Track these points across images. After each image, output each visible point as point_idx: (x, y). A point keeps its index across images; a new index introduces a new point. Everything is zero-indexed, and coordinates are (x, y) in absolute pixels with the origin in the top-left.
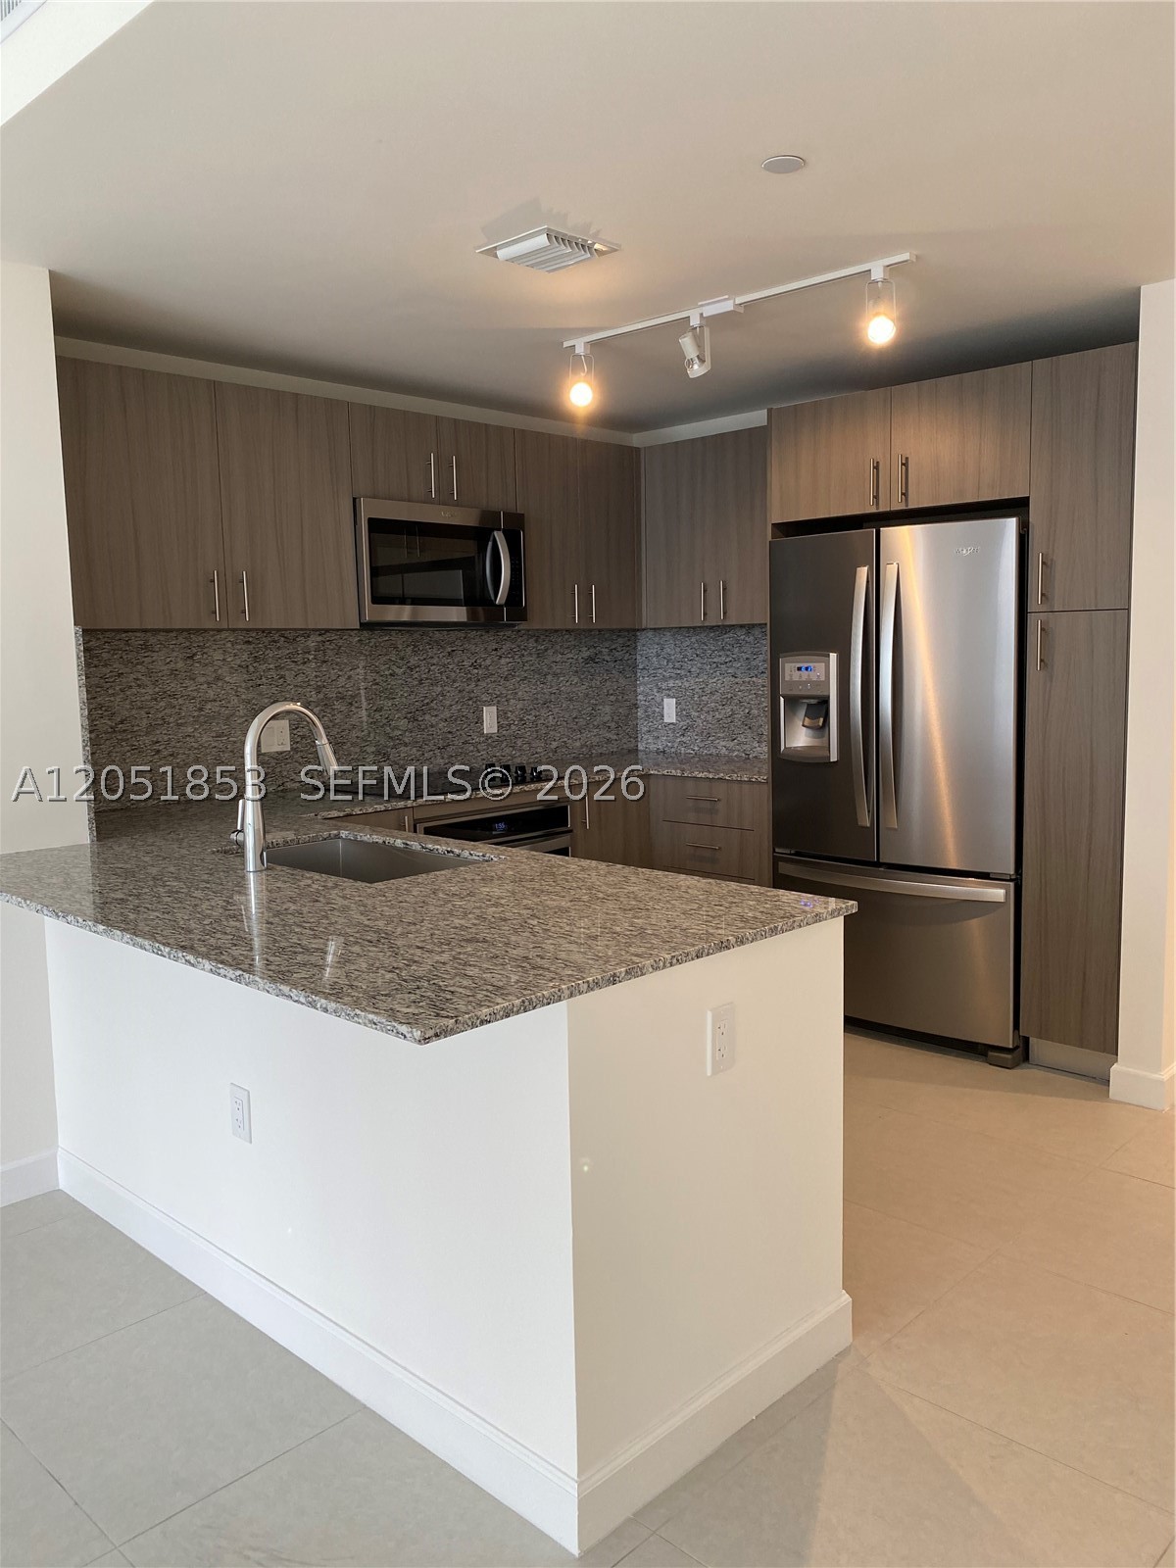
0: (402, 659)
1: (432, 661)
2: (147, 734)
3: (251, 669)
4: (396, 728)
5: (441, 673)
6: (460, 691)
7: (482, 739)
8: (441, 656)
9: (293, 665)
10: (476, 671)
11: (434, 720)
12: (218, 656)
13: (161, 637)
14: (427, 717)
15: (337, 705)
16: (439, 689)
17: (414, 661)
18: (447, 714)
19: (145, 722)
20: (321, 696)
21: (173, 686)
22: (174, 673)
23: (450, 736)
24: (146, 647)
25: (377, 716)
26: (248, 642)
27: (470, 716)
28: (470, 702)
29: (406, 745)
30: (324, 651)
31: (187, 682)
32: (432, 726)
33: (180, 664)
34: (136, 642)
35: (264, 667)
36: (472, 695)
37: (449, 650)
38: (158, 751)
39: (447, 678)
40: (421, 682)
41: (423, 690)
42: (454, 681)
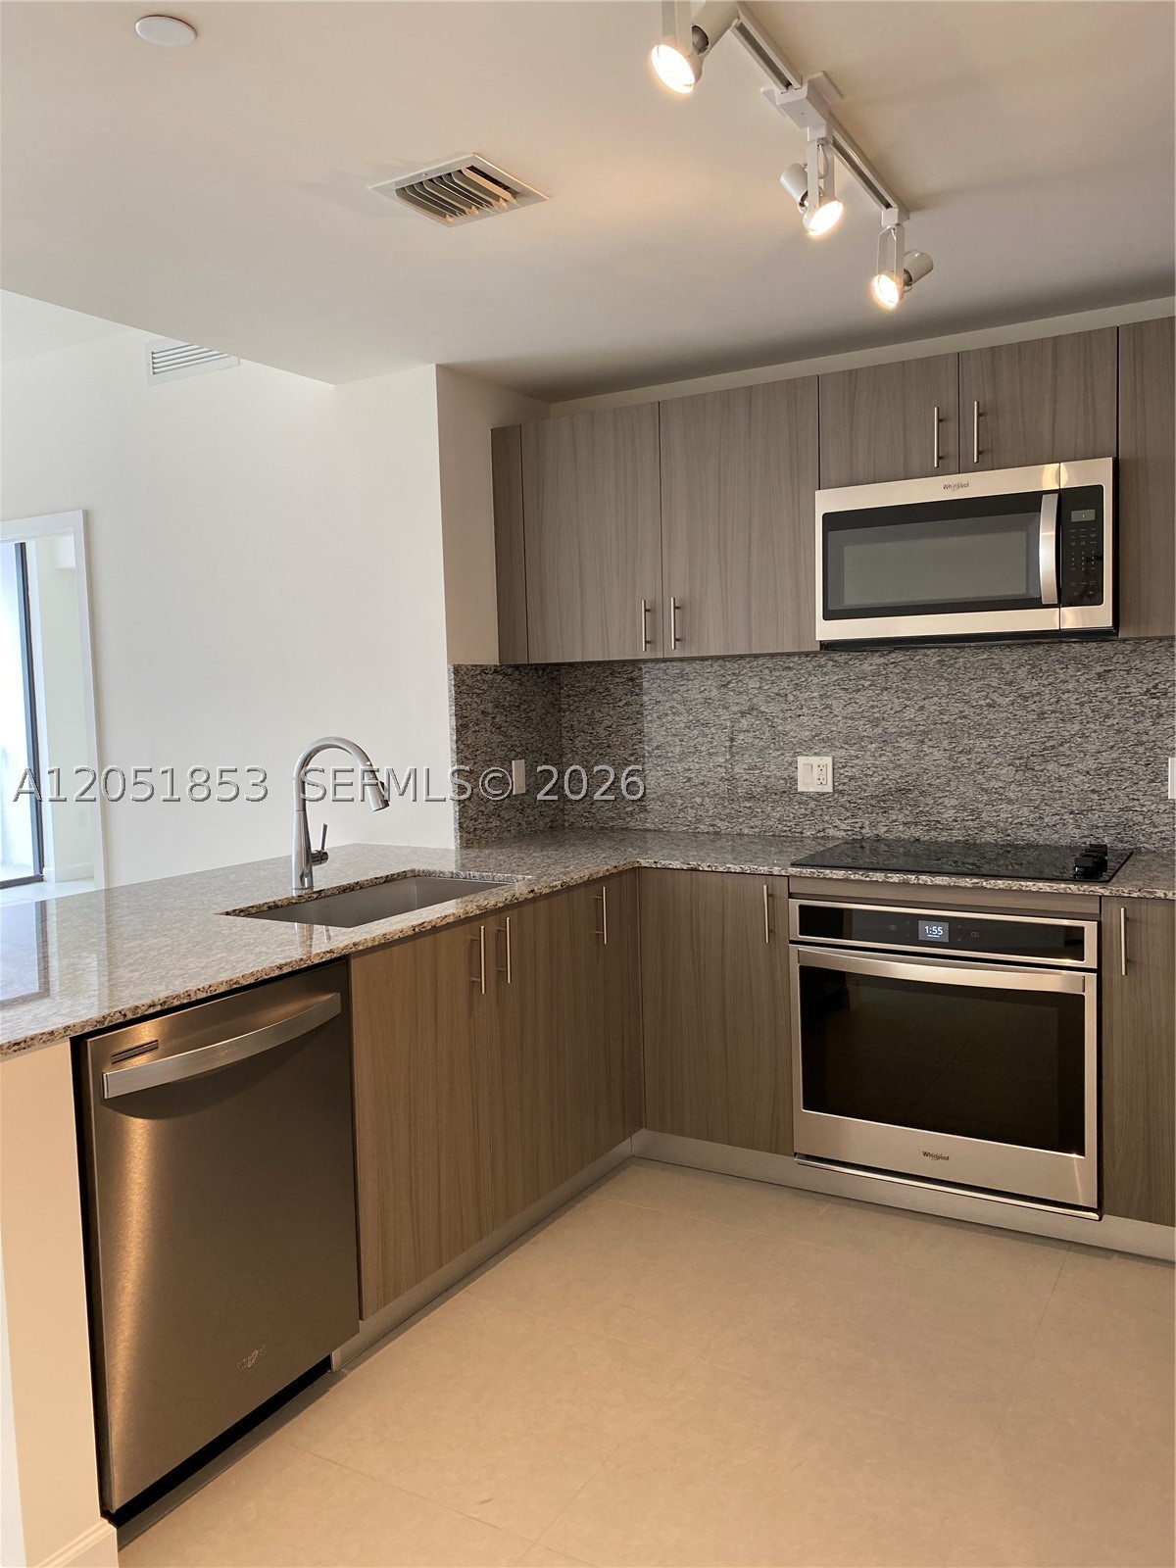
0: (1011, 684)
1: (1064, 687)
2: (680, 761)
3: (791, 698)
4: (997, 778)
5: (1082, 704)
6: (1119, 731)
7: (1162, 807)
8: (1082, 679)
9: (842, 693)
10: (1156, 702)
11: (1063, 772)
12: (754, 684)
13: (697, 665)
14: (1050, 766)
15: (903, 743)
16: (1077, 727)
17: (1029, 686)
18: (1091, 764)
19: (678, 749)
20: (879, 730)
21: (706, 715)
22: (707, 702)
23: (1096, 797)
24: (682, 675)
25: (963, 759)
26: (789, 668)
27: (1139, 769)
28: (1141, 749)
29: (1010, 801)
30: (886, 677)
31: (721, 711)
32: (1060, 779)
33: (715, 693)
34: (674, 669)
35: (806, 696)
36: (1144, 738)
37: (1100, 669)
38: (689, 779)
39: (1093, 711)
40: (1042, 715)
41: (1044, 729)
42: (1107, 716)
